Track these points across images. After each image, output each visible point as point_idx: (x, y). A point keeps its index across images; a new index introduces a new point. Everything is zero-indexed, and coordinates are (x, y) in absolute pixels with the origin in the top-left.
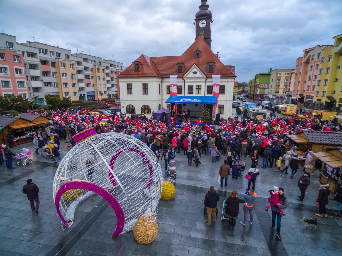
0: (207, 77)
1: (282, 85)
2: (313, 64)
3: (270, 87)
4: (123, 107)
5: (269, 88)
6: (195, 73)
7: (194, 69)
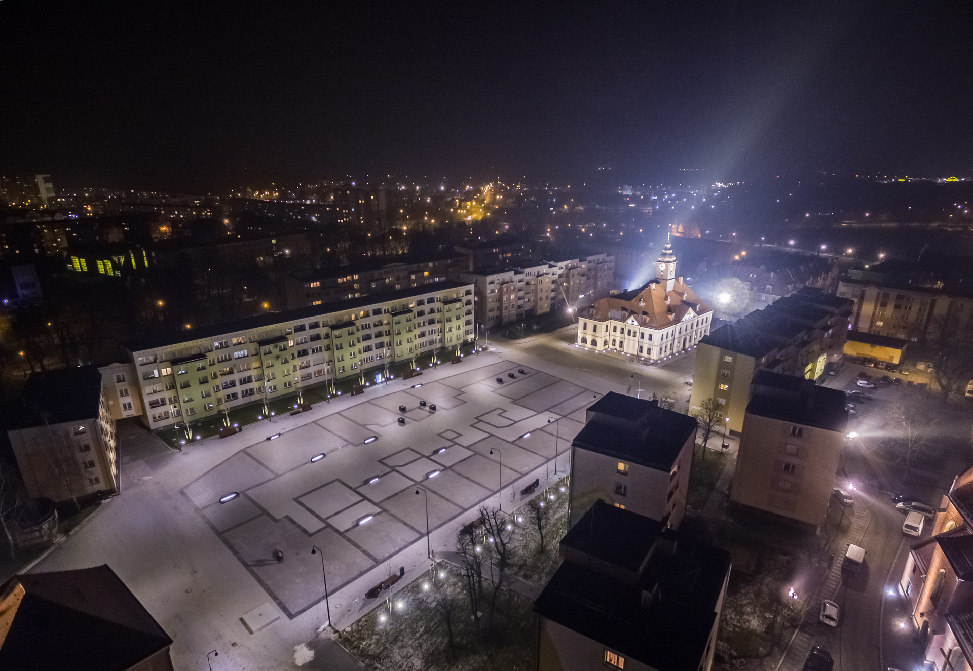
6: (633, 321)
7: (633, 318)
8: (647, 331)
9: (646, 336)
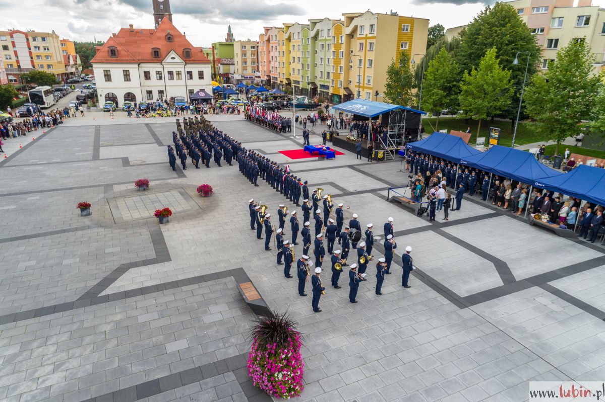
0: (186, 63)
1: (249, 61)
2: (273, 45)
3: (236, 63)
4: (101, 95)
5: (234, 64)
6: (173, 58)
7: (172, 54)
8: (195, 69)
9: (195, 75)
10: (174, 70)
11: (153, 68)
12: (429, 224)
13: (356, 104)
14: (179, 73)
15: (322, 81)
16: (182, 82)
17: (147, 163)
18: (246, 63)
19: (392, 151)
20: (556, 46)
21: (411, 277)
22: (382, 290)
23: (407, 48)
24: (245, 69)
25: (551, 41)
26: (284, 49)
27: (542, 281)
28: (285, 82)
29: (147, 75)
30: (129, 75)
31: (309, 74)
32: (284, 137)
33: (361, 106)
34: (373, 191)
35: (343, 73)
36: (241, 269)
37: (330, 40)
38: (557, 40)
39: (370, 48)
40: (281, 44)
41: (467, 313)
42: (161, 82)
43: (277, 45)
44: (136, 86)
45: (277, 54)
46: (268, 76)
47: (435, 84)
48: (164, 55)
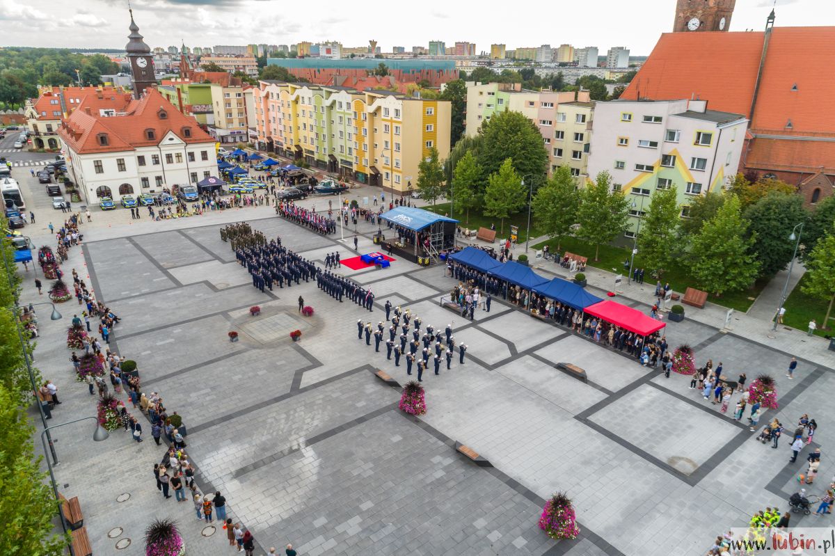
0: (186, 144)
1: (235, 112)
2: (274, 104)
3: (215, 112)
4: (91, 191)
6: (171, 139)
7: (170, 135)
8: (197, 149)
9: (198, 156)
10: (173, 153)
11: (148, 152)
12: (470, 322)
13: (400, 213)
14: (178, 156)
15: (343, 156)
16: (183, 165)
17: (231, 286)
18: (231, 115)
19: (434, 255)
20: (562, 137)
21: (464, 358)
22: (451, 367)
23: (433, 130)
24: (230, 121)
25: (558, 132)
26: (290, 111)
27: (530, 352)
28: (294, 149)
29: (141, 160)
30: (124, 164)
31: (326, 145)
32: (332, 240)
33: (405, 217)
34: (429, 298)
35: (368, 151)
36: (369, 365)
37: (350, 114)
38: (563, 133)
39: (397, 132)
40: (286, 105)
41: (492, 372)
42: (159, 167)
43: (280, 105)
44: (132, 175)
45: (280, 116)
46: (269, 138)
47: (464, 184)
48: (159, 137)
